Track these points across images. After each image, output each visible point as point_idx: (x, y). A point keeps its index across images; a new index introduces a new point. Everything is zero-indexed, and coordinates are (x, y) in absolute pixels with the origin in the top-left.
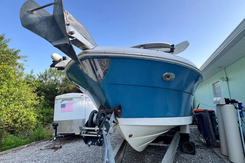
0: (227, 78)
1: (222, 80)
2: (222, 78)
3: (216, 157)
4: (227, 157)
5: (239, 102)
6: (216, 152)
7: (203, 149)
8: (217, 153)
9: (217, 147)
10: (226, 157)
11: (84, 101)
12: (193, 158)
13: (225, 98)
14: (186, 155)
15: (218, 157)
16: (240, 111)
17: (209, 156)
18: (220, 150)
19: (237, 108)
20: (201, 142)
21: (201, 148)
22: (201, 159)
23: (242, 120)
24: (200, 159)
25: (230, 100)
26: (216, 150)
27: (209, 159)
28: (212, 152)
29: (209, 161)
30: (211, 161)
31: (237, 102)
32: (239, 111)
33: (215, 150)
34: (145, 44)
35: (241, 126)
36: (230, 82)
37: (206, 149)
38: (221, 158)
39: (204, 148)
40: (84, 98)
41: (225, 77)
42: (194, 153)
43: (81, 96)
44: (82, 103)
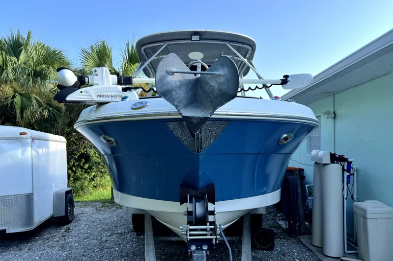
0: (334, 112)
1: (326, 116)
2: (328, 113)
3: (304, 250)
4: (321, 249)
5: (349, 160)
6: (304, 242)
7: (283, 238)
8: (306, 244)
9: (304, 234)
10: (319, 249)
11: (29, 149)
12: (270, 257)
13: (331, 153)
14: (260, 252)
15: (308, 250)
16: (348, 174)
17: (295, 250)
18: (311, 239)
19: (345, 170)
20: (280, 227)
21: (281, 238)
22: (284, 255)
23: (348, 188)
24: (281, 256)
25: (337, 156)
26: (304, 239)
27: (294, 254)
28: (298, 243)
29: (295, 257)
30: (298, 258)
31: (346, 160)
32: (346, 174)
33: (302, 240)
34: (204, 30)
35: (346, 199)
36: (338, 122)
37: (289, 239)
38: (311, 250)
39: (285, 238)
40: (30, 141)
41: (331, 111)
42: (271, 248)
43: (19, 136)
44: (23, 152)
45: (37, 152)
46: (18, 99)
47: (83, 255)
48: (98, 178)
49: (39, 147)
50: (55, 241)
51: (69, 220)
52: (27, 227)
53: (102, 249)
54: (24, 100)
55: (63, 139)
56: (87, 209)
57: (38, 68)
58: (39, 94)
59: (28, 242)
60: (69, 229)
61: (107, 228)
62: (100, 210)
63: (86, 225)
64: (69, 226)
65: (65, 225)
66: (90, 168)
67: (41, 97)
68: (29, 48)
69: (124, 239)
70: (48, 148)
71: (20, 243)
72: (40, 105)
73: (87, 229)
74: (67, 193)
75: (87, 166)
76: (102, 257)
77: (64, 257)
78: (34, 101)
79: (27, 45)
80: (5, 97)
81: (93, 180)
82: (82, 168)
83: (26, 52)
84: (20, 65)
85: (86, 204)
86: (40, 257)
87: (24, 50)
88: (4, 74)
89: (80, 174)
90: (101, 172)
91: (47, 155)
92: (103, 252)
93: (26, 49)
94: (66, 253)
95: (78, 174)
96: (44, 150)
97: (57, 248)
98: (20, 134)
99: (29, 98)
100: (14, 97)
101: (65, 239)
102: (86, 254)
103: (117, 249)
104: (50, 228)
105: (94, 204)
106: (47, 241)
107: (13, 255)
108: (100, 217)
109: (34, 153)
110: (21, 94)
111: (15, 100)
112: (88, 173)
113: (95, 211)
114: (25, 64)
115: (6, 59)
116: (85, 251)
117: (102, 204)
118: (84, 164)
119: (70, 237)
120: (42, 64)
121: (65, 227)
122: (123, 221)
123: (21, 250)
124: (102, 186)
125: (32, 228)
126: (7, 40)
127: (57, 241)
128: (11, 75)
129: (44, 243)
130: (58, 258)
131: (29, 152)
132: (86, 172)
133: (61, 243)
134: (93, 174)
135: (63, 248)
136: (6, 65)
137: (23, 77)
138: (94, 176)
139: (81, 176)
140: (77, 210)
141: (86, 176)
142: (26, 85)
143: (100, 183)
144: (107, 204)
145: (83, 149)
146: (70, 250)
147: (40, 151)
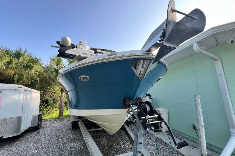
19: (150, 98)
31: (150, 95)
40: (23, 91)
44: (18, 96)
45: (26, 97)
46: (16, 76)
47: (48, 144)
48: (51, 110)
49: (27, 94)
50: (31, 139)
51: (39, 128)
52: (16, 133)
53: (58, 139)
54: (20, 76)
55: (39, 92)
56: (47, 122)
57: (28, 64)
58: (28, 74)
59: (15, 142)
60: (39, 132)
61: (59, 129)
62: (54, 122)
63: (48, 129)
64: (39, 130)
65: (37, 130)
66: (48, 105)
67: (28, 76)
68: (25, 56)
69: (68, 133)
70: (32, 95)
71: (11, 143)
72: (28, 79)
73: (49, 131)
74: (39, 115)
75: (46, 105)
76: (59, 143)
77: (38, 146)
78: (25, 77)
79: (24, 54)
80: (9, 74)
81: (49, 111)
82: (44, 106)
83: (23, 57)
84: (19, 63)
85: (46, 120)
86: (23, 149)
87: (22, 56)
88: (10, 65)
89: (43, 108)
90: (52, 107)
91: (31, 98)
92: (59, 141)
93: (23, 56)
94: (39, 144)
95: (42, 108)
96: (30, 95)
97: (33, 142)
98: (18, 88)
99: (22, 76)
100: (14, 75)
101: (37, 137)
102: (50, 143)
103: (66, 138)
104: (28, 133)
105: (50, 120)
106: (27, 140)
107: (5, 151)
108: (55, 125)
109: (25, 97)
110: (18, 74)
111: (15, 76)
112: (47, 108)
113: (52, 123)
114: (22, 62)
115: (12, 59)
116: (49, 142)
117: (54, 120)
118: (45, 104)
119: (40, 136)
120: (30, 63)
121: (37, 131)
122: (66, 125)
123: (11, 146)
124: (52, 113)
125: (19, 134)
126: (14, 52)
127: (33, 139)
128: (14, 66)
129: (26, 141)
130: (34, 147)
131: (22, 96)
132: (46, 107)
133: (35, 139)
134: (49, 108)
135: (36, 142)
136: (12, 62)
137: (20, 67)
138: (49, 109)
139: (43, 109)
140: (43, 123)
141: (46, 109)
142: (21, 70)
143: (51, 112)
144: (57, 119)
145: (46, 97)
146: (41, 142)
147: (28, 96)
